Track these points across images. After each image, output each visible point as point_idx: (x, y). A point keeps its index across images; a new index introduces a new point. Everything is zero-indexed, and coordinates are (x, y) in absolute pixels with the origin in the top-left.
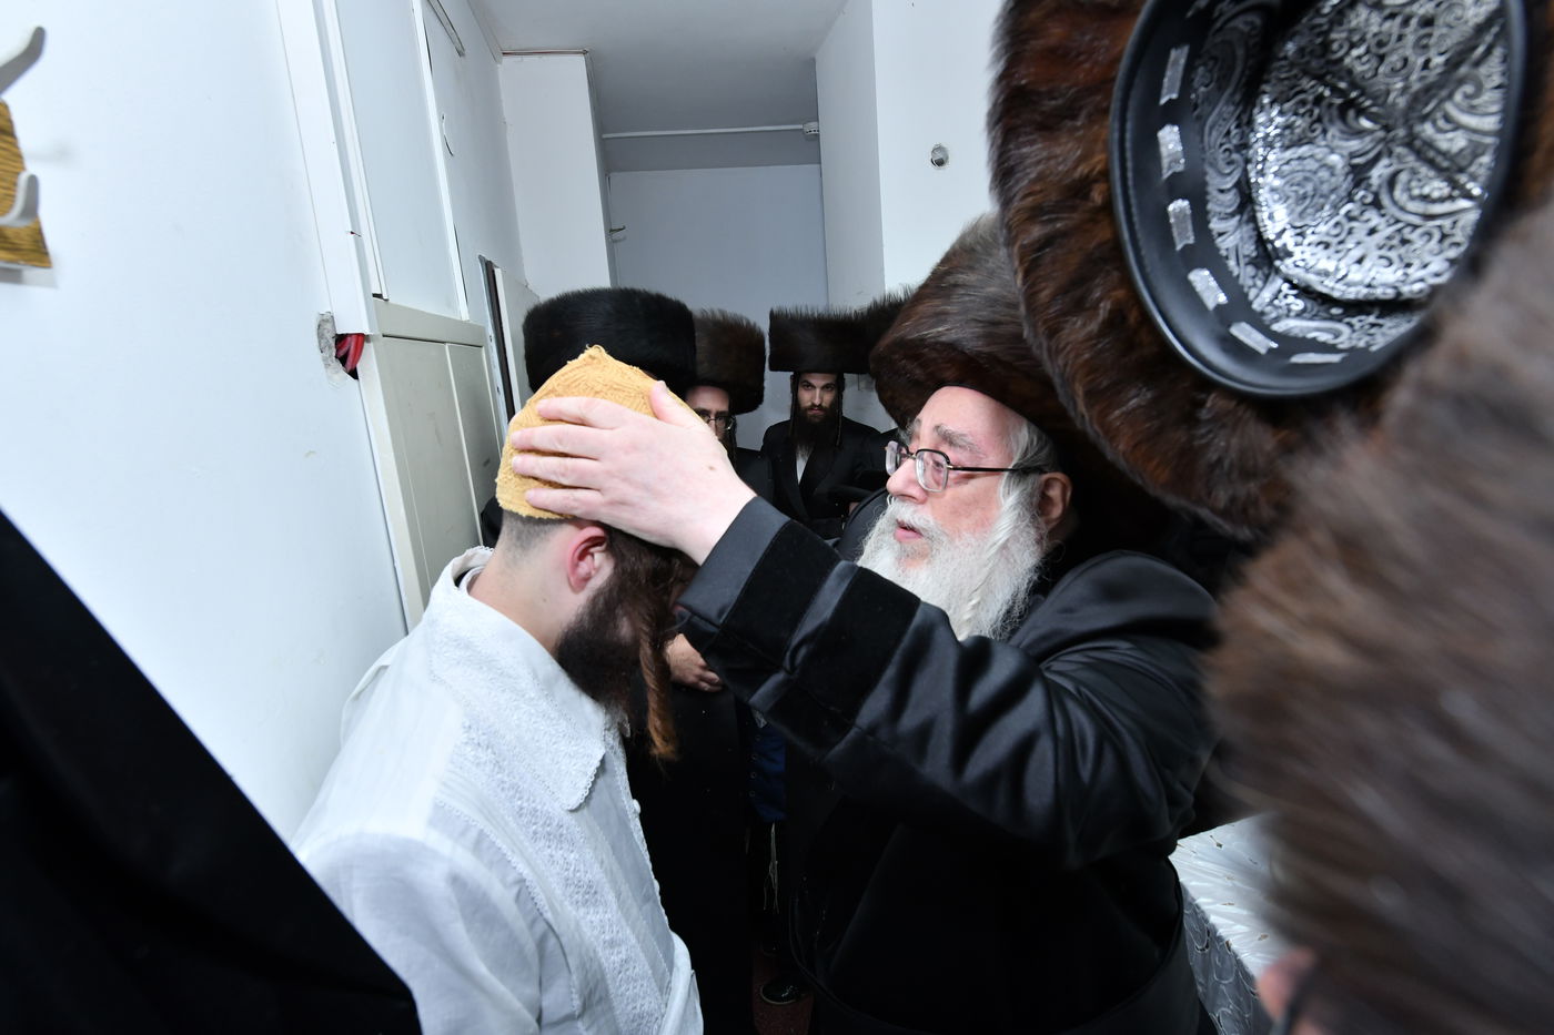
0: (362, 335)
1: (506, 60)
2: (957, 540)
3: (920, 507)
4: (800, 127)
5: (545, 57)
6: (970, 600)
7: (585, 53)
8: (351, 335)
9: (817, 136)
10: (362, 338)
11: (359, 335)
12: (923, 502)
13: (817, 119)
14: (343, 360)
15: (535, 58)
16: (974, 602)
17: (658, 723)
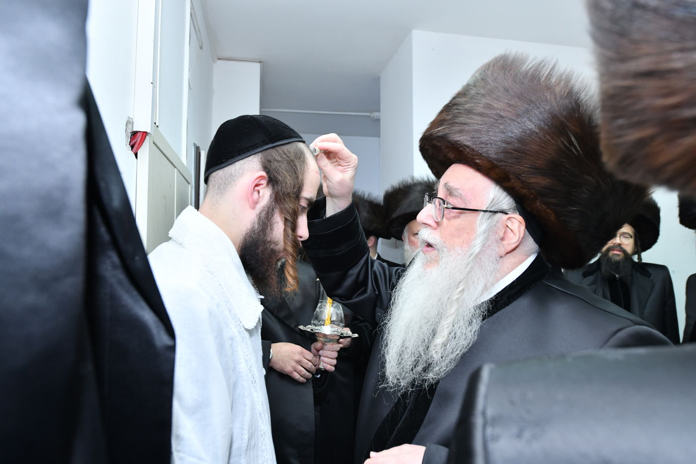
0: (146, 132)
1: (219, 62)
2: (452, 251)
3: (434, 231)
4: (369, 114)
5: (240, 63)
6: (457, 288)
7: (260, 62)
8: (140, 132)
9: (378, 120)
10: (145, 134)
11: (144, 132)
12: (435, 229)
13: (379, 111)
14: (132, 147)
15: (234, 62)
16: (460, 289)
17: (291, 272)
